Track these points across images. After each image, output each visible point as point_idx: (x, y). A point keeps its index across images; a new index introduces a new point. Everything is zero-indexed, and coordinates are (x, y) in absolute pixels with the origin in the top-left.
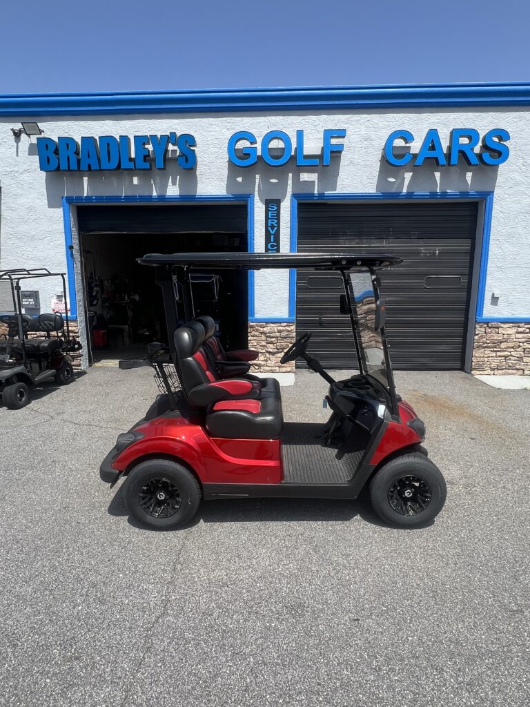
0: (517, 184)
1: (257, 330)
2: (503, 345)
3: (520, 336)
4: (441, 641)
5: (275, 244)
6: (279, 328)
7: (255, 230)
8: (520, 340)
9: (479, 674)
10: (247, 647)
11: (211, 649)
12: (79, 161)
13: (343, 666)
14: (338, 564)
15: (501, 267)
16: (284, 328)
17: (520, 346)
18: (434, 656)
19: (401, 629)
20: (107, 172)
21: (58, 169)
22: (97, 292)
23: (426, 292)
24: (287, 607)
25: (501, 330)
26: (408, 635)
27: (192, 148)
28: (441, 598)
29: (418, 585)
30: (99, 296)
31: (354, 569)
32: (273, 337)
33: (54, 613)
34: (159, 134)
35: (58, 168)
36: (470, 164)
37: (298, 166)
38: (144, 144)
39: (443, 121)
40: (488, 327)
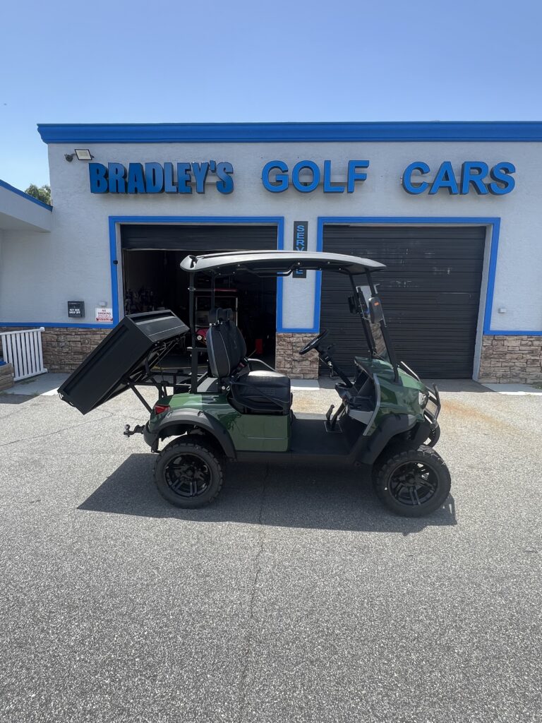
1: (284, 340)
2: (508, 357)
3: (523, 348)
4: (477, 569)
6: (305, 338)
8: (523, 352)
9: (507, 588)
10: (332, 571)
11: (306, 572)
12: (126, 184)
13: (406, 582)
15: (507, 285)
16: (309, 339)
17: (523, 358)
18: (473, 577)
20: (151, 195)
23: (438, 307)
24: (355, 548)
25: (506, 343)
27: (230, 175)
28: (473, 543)
32: (298, 347)
33: (177, 549)
34: (200, 162)
35: (107, 191)
36: (479, 193)
37: (325, 192)
38: (186, 170)
39: (457, 154)
40: (494, 339)
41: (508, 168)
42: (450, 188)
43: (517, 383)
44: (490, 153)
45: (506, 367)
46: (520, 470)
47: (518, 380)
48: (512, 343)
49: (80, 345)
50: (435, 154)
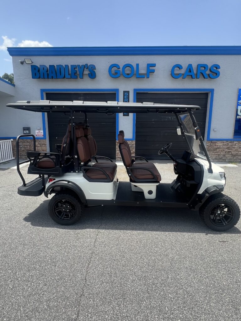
0: (223, 86)
2: (218, 150)
8: (224, 148)
15: (217, 119)
16: (131, 143)
20: (59, 79)
27: (94, 70)
34: (81, 64)
35: (39, 78)
36: (204, 78)
37: (137, 78)
38: (75, 68)
39: (194, 60)
40: (212, 143)
41: (217, 67)
42: (192, 76)
44: (209, 60)
45: (217, 154)
47: (222, 160)
48: (219, 144)
49: (29, 147)
50: (185, 61)
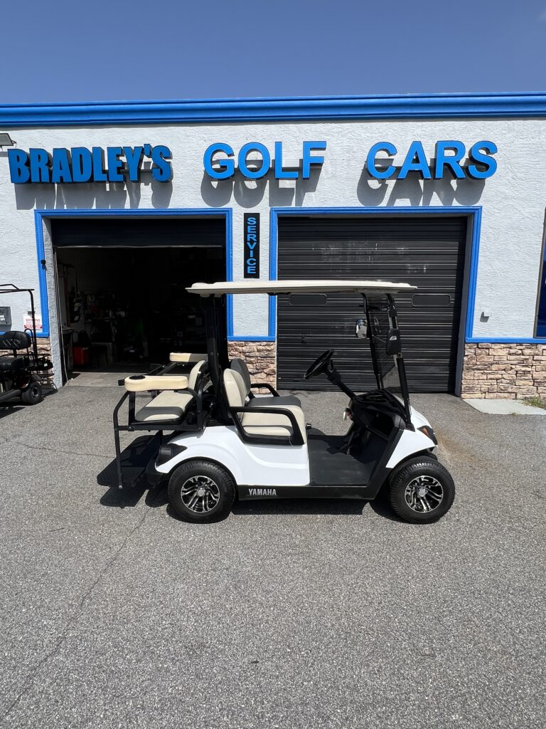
0: (506, 198)
1: (236, 350)
2: (494, 367)
3: (512, 357)
4: (338, 686)
5: (255, 260)
6: (259, 347)
7: (234, 245)
8: (512, 362)
9: (366, 724)
10: (130, 689)
11: (92, 692)
14: (255, 601)
15: (491, 285)
16: (264, 348)
17: (512, 368)
18: (325, 703)
19: (298, 674)
20: (79, 184)
21: (29, 181)
22: (79, 308)
23: (413, 310)
24: (186, 648)
25: (491, 352)
26: (305, 680)
27: (167, 160)
28: (353, 640)
29: (333, 625)
30: (81, 311)
31: (270, 607)
32: (252, 357)
34: (133, 146)
36: (455, 177)
37: (276, 179)
39: (428, 132)
40: (478, 347)
41: (490, 148)
42: (420, 172)
43: (505, 398)
44: (469, 133)
45: (491, 379)
46: (463, 519)
